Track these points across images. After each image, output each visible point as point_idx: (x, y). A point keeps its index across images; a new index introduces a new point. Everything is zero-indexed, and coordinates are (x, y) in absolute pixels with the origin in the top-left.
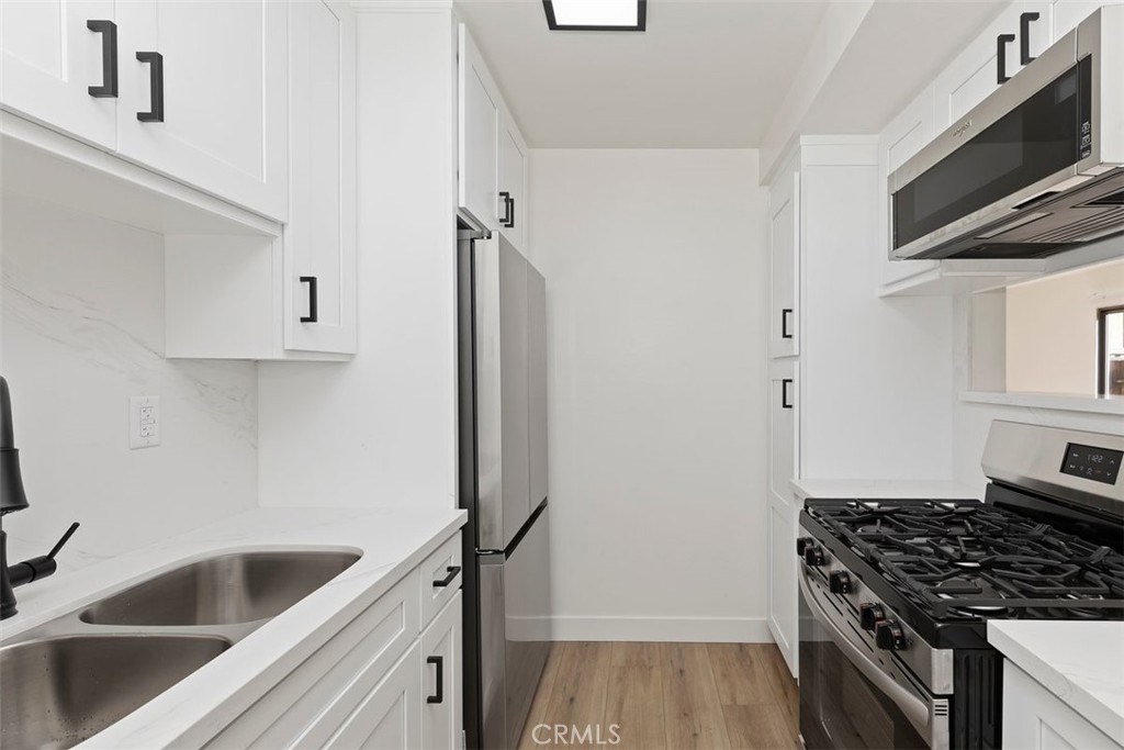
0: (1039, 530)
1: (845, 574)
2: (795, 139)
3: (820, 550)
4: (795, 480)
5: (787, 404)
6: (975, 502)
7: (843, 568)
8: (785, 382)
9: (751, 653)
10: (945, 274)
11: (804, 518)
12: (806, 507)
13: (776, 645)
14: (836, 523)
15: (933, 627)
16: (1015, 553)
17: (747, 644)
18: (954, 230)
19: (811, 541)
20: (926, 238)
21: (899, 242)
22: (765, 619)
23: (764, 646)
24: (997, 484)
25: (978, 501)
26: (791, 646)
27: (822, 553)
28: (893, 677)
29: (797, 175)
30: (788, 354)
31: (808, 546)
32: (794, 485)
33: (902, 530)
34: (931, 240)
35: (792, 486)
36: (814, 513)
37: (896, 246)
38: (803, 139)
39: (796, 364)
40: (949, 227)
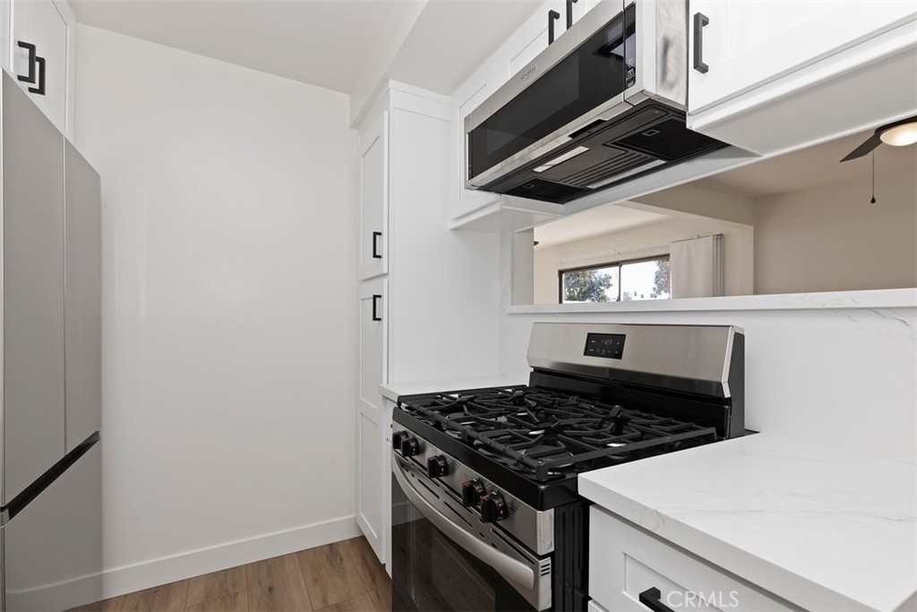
0: (573, 400)
1: (442, 458)
2: (385, 81)
3: (415, 440)
4: (384, 385)
5: (377, 317)
6: (522, 387)
7: (440, 452)
8: (375, 297)
9: (341, 551)
10: (503, 207)
11: (397, 416)
12: (399, 404)
13: (363, 538)
14: (430, 413)
15: (537, 489)
16: (568, 418)
17: (337, 543)
18: (521, 158)
19: (405, 433)
20: (498, 166)
21: (473, 172)
22: (353, 516)
23: (352, 541)
24: (538, 372)
25: (525, 386)
26: (379, 534)
27: (417, 443)
28: (494, 546)
29: (386, 113)
30: (378, 273)
31: (403, 438)
32: (383, 388)
33: (484, 411)
34: (502, 168)
35: (381, 389)
36: (406, 408)
37: (472, 176)
38: (392, 83)
39: (385, 280)
40: (517, 156)
